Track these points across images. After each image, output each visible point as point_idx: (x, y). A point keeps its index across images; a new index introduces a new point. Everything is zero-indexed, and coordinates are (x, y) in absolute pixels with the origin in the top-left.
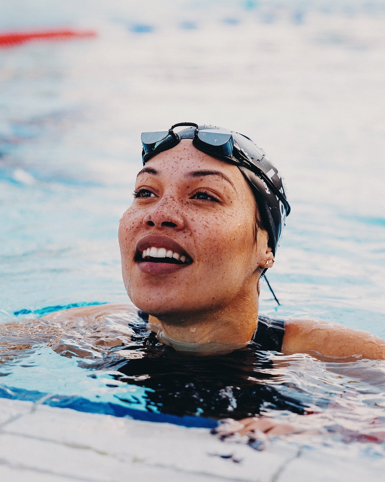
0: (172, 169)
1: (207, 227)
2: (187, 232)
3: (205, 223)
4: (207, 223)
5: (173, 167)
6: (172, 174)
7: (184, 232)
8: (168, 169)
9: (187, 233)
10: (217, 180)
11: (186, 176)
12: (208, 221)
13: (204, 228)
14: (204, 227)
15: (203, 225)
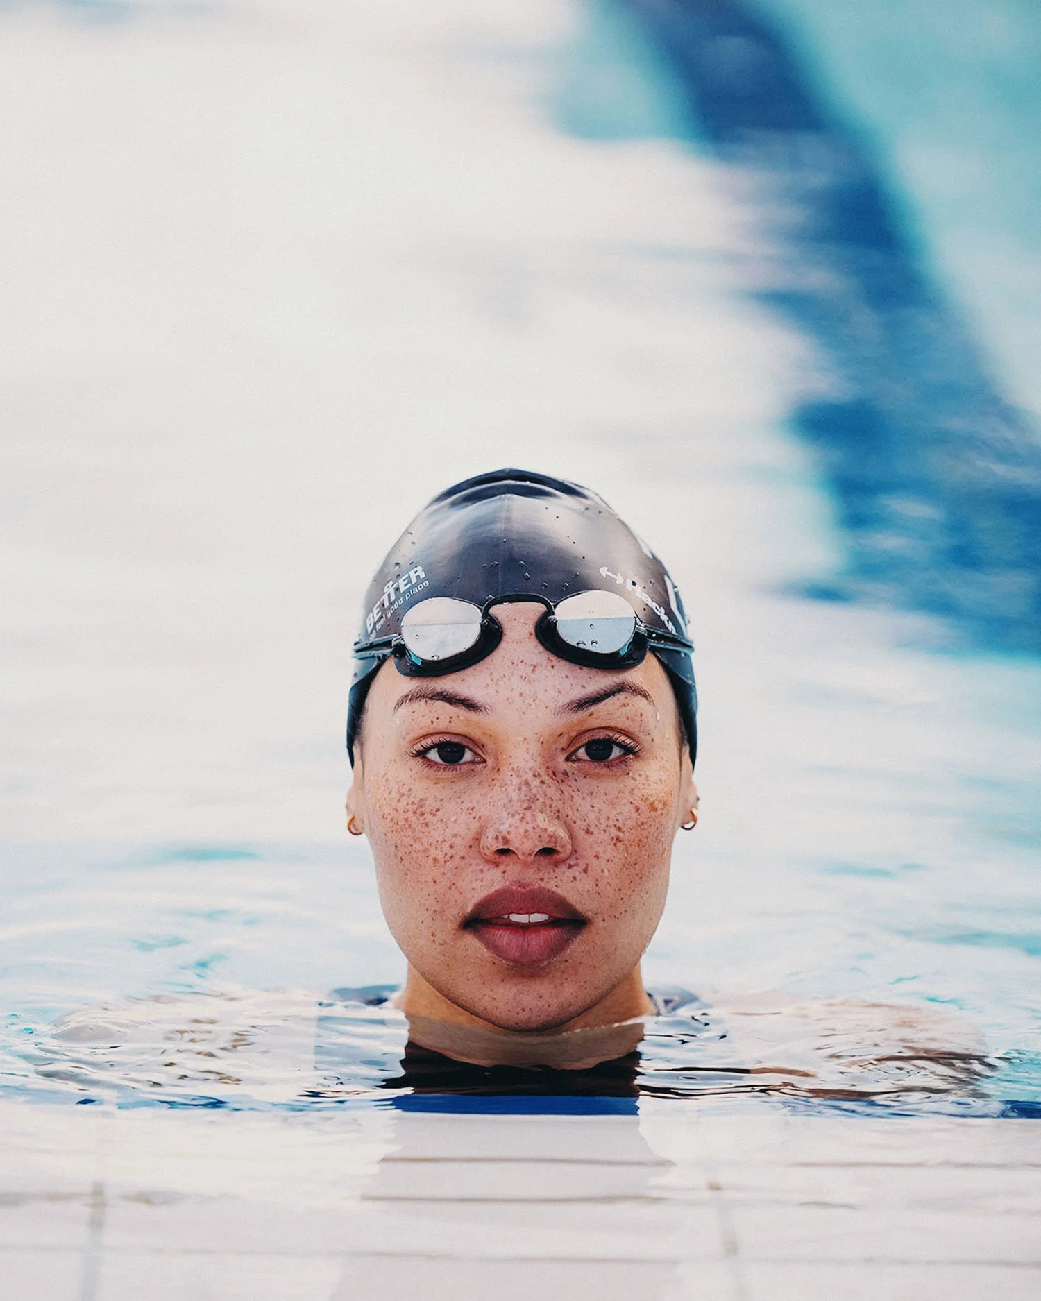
0: (521, 698)
1: (620, 841)
2: (575, 865)
3: (614, 832)
4: (619, 829)
5: (521, 695)
6: (524, 713)
7: (570, 867)
8: (510, 701)
9: (575, 868)
10: (624, 705)
11: (558, 712)
12: (620, 826)
13: (615, 845)
14: (614, 841)
15: (613, 838)
